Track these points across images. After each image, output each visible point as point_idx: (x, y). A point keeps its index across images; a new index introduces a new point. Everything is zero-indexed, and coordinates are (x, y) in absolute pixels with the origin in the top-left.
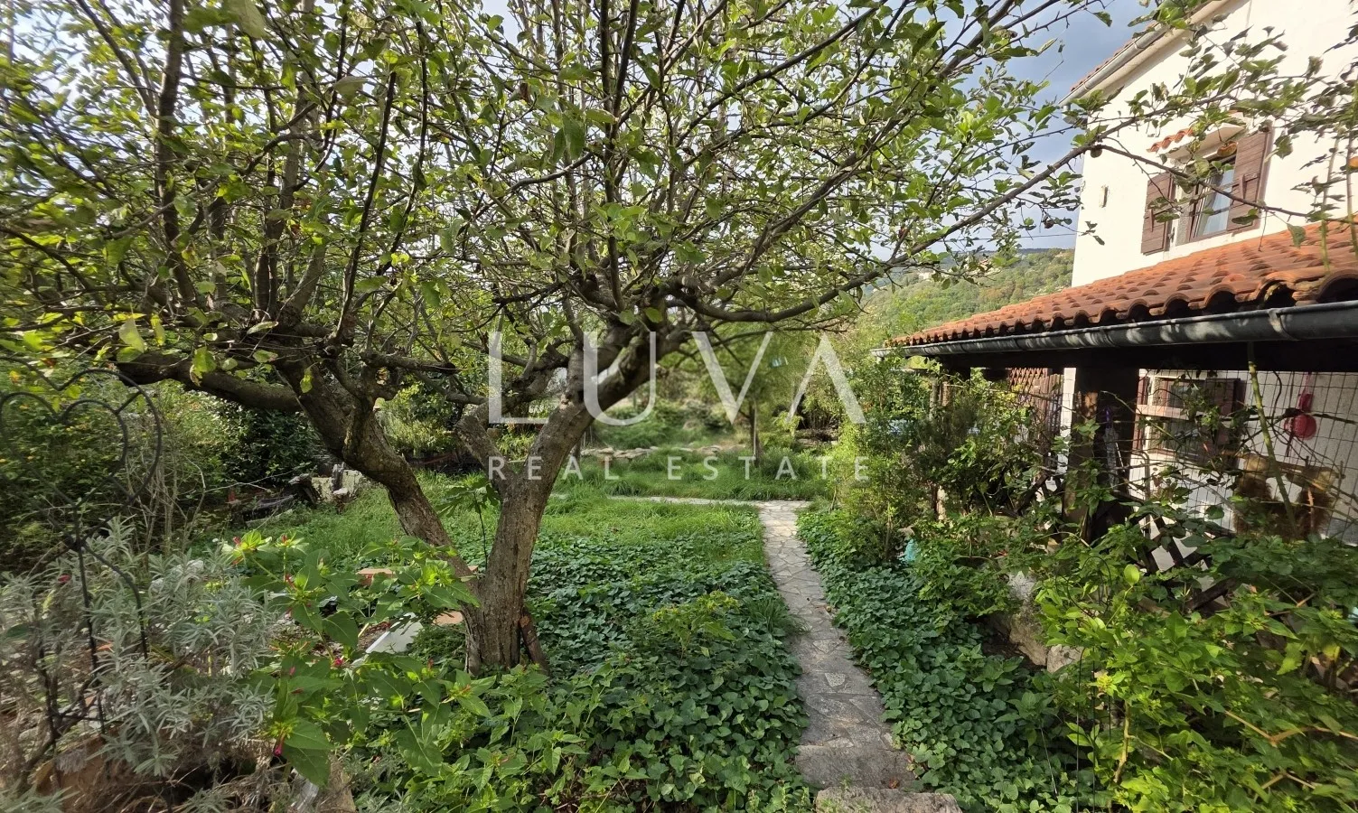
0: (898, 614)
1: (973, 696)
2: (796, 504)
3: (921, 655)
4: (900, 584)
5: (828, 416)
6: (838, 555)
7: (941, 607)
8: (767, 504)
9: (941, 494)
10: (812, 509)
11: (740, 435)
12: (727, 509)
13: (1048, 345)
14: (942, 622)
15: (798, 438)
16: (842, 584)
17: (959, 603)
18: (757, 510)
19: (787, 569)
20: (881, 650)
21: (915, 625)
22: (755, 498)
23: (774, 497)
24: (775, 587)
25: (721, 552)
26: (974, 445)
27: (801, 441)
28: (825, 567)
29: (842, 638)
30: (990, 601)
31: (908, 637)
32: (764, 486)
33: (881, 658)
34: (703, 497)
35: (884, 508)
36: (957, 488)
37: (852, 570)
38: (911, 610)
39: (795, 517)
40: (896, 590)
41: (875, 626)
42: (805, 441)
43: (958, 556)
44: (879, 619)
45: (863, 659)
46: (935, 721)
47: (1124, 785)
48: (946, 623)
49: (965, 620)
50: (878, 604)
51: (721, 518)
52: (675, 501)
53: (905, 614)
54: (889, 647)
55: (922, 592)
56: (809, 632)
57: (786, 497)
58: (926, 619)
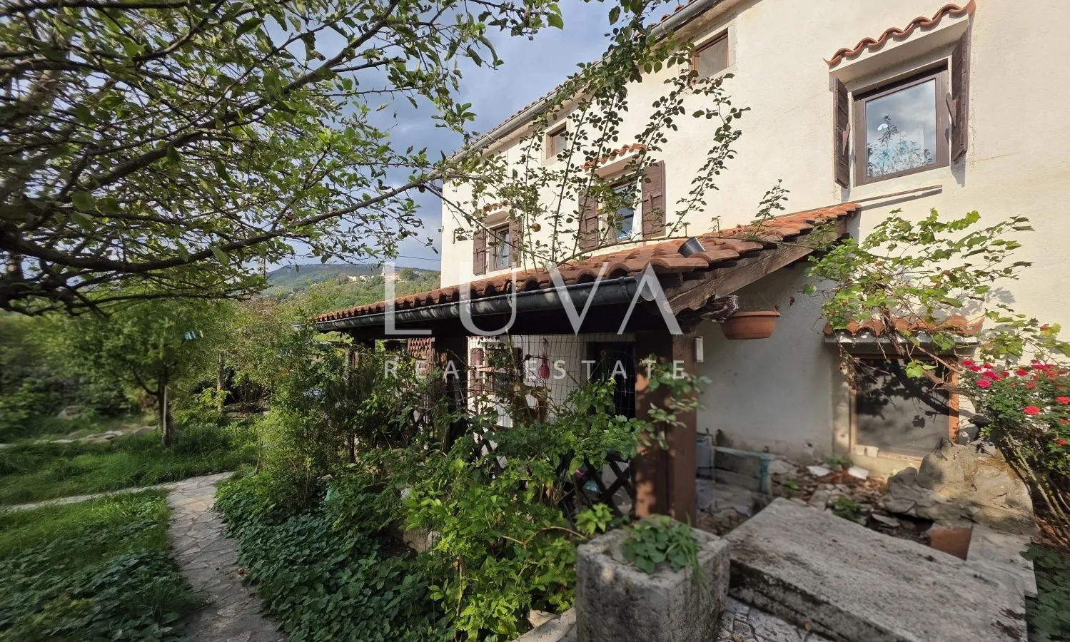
0: (312, 551)
1: (370, 597)
2: (218, 477)
3: (328, 580)
4: (316, 525)
5: (261, 389)
6: (257, 515)
7: (350, 533)
8: (180, 484)
9: (356, 441)
10: (236, 478)
11: (151, 416)
12: (117, 499)
13: (412, 317)
14: (349, 545)
15: (225, 412)
16: (259, 541)
17: (365, 524)
18: (167, 492)
19: (196, 545)
20: (292, 590)
21: (326, 556)
22: (163, 480)
23: (190, 474)
24: (176, 568)
25: (99, 552)
26: (375, 397)
27: (229, 414)
28: (242, 530)
29: (252, 595)
30: (387, 515)
31: (318, 569)
32: (177, 465)
33: (291, 598)
34: (82, 493)
35: (303, 460)
36: (365, 433)
37: (272, 524)
38: (324, 543)
39: (214, 490)
40: (312, 530)
41: (287, 570)
42: (235, 415)
43: (364, 486)
44: (293, 562)
45: (273, 607)
46: (336, 634)
47: (462, 615)
48: (352, 544)
49: (371, 536)
50: (293, 549)
51: (105, 511)
52: (31, 506)
53: (318, 549)
54: (300, 584)
55: (334, 525)
56: (214, 602)
57: (205, 473)
58: (336, 547)
